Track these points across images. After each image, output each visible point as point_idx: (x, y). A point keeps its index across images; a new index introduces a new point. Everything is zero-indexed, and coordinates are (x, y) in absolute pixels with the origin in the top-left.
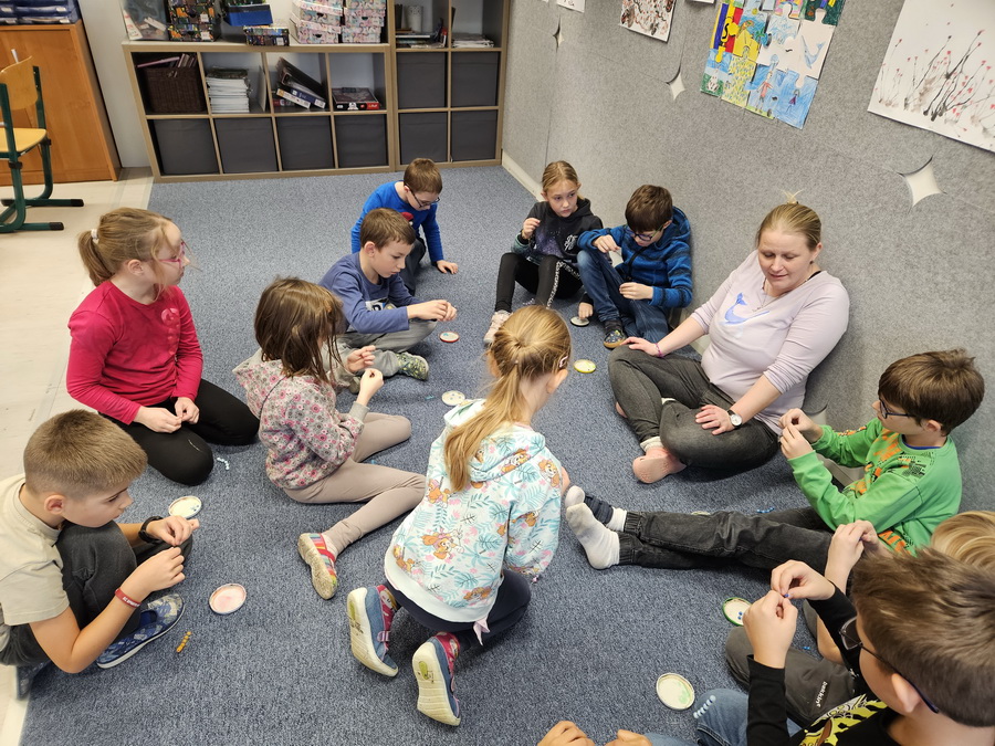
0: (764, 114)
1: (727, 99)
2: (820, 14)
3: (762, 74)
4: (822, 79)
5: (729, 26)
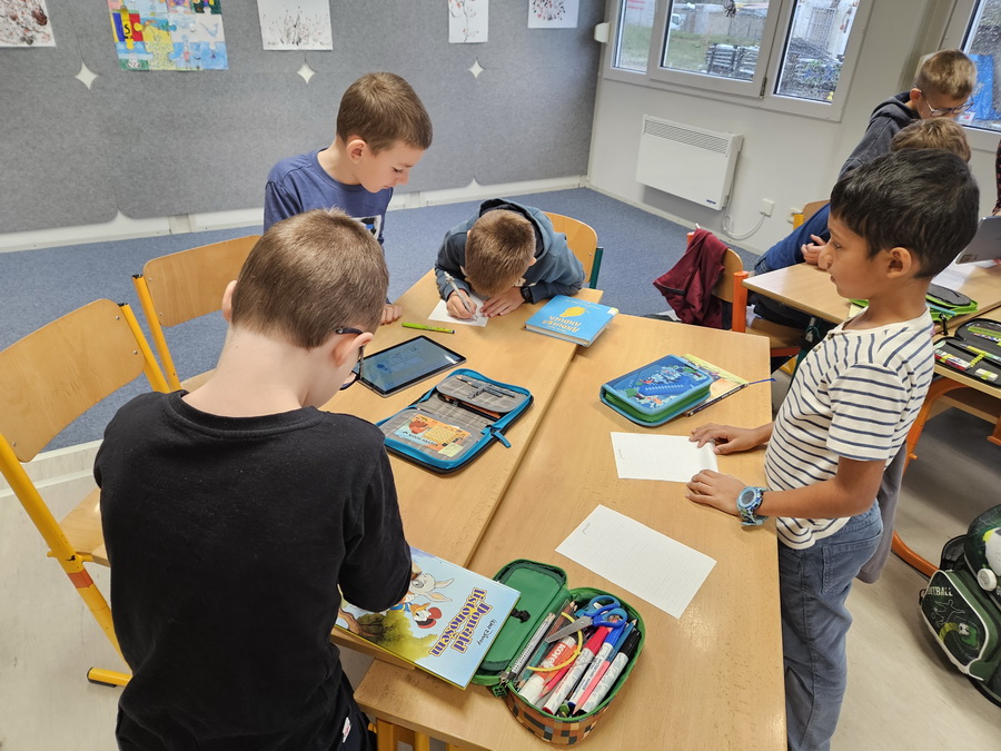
0: (195, 69)
1: (156, 68)
2: (207, 10)
3: (179, 48)
4: (227, 42)
5: (129, 26)
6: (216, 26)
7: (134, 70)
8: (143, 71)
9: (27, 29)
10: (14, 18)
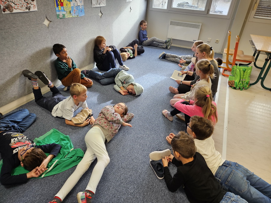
0: (77, 16)
1: (67, 17)
3: (72, 7)
4: (84, 5)
7: (61, 18)
8: (64, 18)
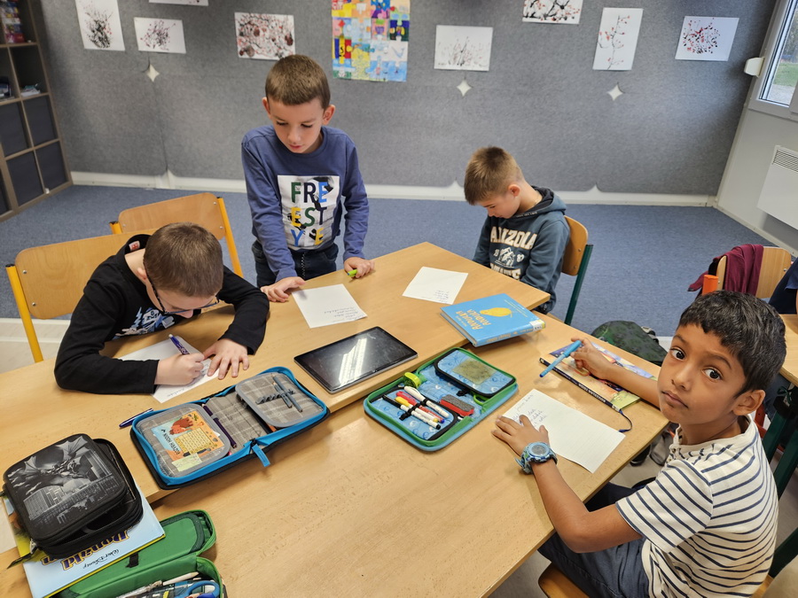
0: (382, 80)
1: (355, 79)
2: (399, 38)
3: (374, 65)
4: (409, 61)
5: (344, 48)
6: (403, 49)
7: (341, 79)
8: (347, 79)
9: (280, 48)
10: (273, 40)
